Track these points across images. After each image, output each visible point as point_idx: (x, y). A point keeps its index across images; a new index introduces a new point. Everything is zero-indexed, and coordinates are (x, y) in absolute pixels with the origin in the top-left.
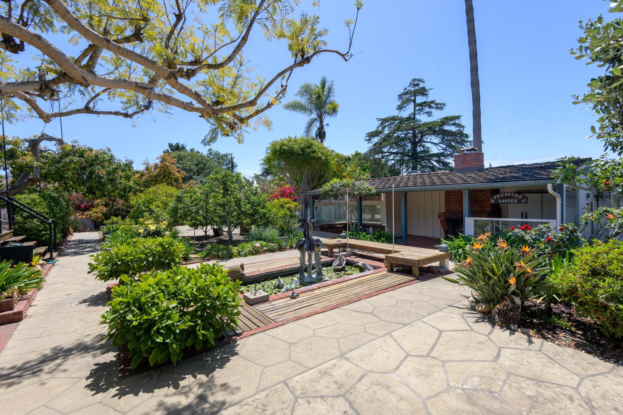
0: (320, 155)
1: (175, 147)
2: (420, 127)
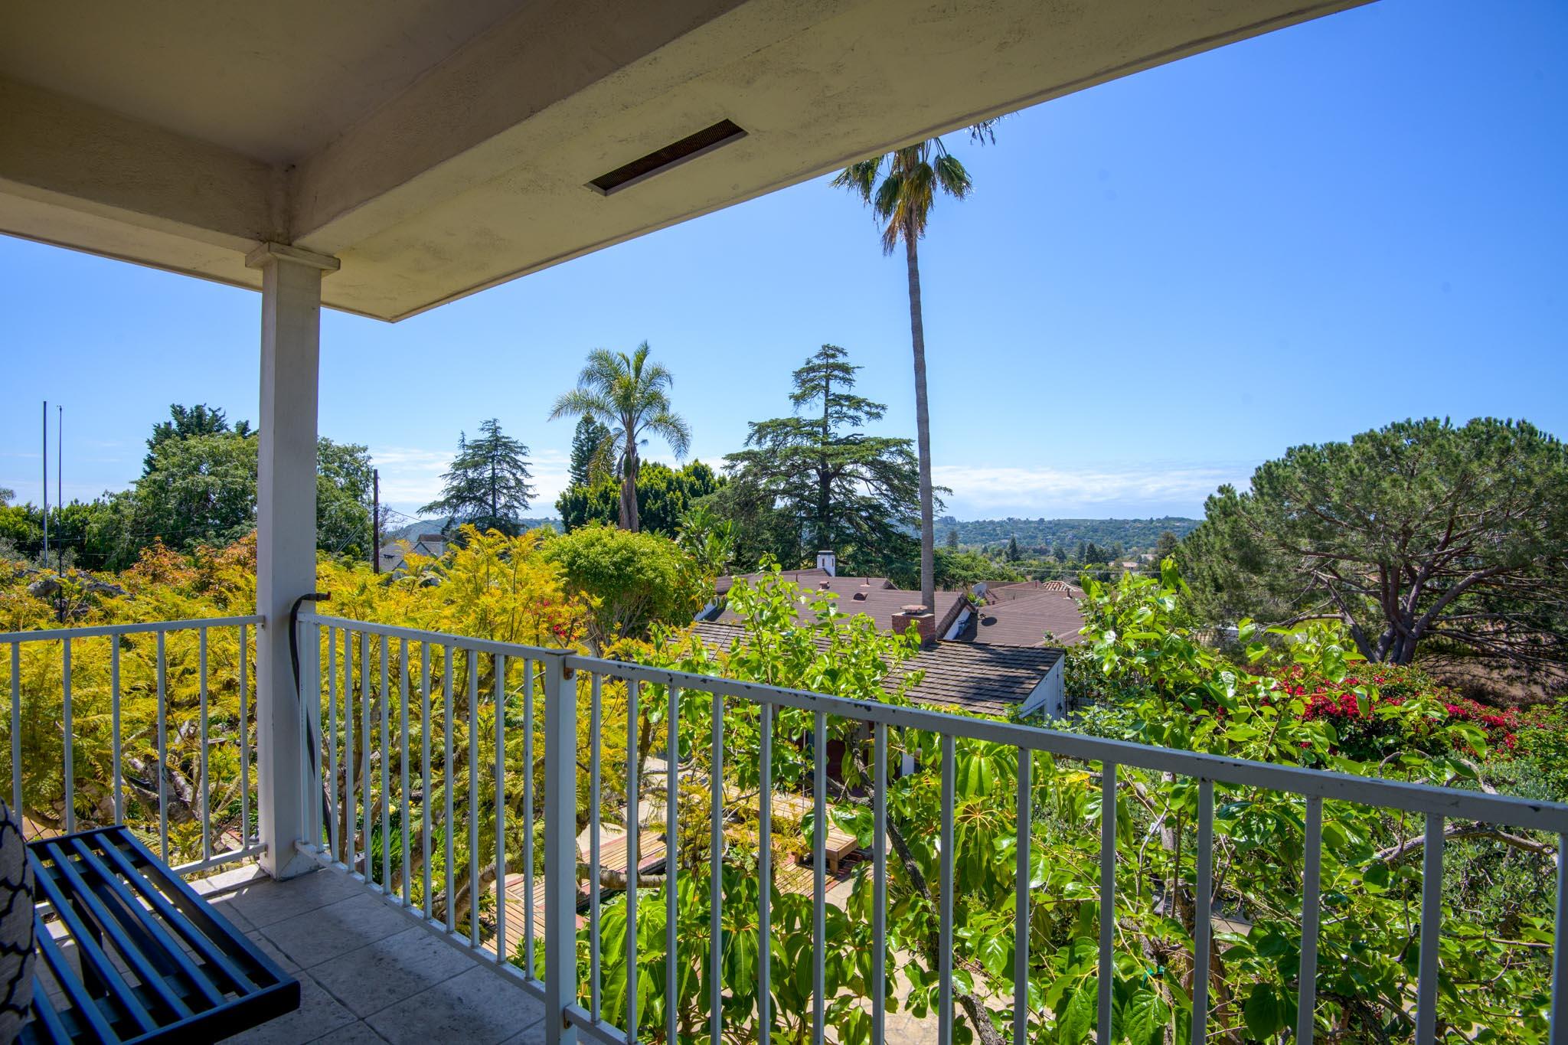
0: (651, 574)
1: (192, 416)
2: (837, 455)
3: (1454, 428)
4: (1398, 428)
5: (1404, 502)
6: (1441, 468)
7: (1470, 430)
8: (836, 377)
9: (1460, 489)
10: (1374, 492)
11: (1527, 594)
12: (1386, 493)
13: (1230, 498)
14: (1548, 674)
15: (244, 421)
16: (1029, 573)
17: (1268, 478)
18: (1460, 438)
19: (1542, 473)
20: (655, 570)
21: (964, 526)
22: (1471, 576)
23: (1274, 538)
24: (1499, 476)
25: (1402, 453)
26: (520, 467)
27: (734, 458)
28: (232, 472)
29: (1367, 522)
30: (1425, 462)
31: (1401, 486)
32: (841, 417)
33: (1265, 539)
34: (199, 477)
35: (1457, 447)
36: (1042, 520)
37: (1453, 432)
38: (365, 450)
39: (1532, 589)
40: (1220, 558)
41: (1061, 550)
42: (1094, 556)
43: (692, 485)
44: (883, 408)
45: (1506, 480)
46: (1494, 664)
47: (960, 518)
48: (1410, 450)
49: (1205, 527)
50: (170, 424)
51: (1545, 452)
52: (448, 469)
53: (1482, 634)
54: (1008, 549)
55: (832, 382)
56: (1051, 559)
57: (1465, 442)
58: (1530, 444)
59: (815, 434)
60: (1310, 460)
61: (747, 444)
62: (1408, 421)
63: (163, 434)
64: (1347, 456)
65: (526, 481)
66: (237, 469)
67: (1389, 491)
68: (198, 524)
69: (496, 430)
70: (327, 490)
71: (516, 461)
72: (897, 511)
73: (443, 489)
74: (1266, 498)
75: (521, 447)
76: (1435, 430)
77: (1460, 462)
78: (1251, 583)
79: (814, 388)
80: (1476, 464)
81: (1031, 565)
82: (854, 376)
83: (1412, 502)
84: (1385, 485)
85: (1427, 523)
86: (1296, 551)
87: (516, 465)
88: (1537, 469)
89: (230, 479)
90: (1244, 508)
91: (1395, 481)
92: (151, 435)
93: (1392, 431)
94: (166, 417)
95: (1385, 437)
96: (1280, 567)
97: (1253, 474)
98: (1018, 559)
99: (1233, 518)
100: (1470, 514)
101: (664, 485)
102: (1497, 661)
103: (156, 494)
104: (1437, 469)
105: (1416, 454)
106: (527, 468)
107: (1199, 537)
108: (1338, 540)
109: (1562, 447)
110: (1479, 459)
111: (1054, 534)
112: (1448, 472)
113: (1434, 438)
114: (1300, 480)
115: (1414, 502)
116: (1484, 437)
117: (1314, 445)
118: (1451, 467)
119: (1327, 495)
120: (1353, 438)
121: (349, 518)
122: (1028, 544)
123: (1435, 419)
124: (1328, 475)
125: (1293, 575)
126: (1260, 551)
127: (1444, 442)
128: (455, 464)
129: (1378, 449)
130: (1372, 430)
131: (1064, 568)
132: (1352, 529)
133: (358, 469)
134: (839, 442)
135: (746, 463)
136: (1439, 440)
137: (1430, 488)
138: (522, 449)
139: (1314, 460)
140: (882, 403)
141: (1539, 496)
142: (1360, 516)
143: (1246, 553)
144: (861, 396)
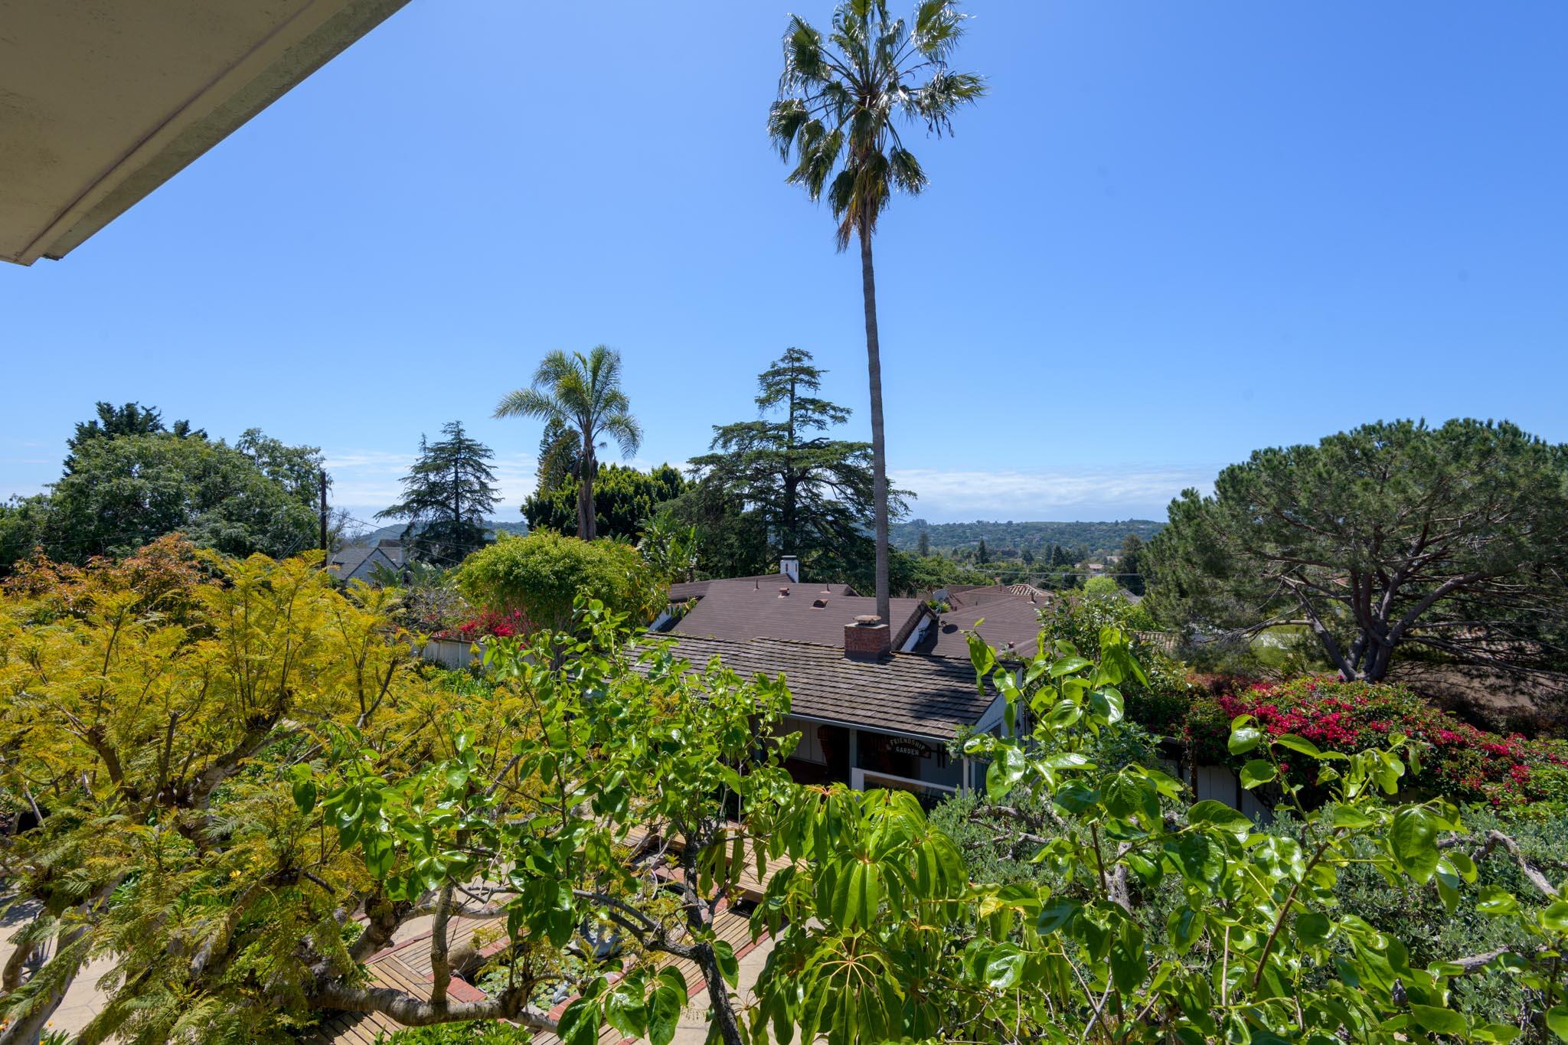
1: (122, 415)
2: (801, 458)
3: (1430, 430)
4: (1368, 430)
5: (1376, 506)
6: (1415, 471)
7: (1447, 432)
8: (802, 380)
9: (1436, 492)
10: (1344, 496)
11: (1509, 600)
12: (1357, 497)
13: (1193, 502)
14: (1536, 684)
15: (183, 421)
16: (998, 575)
17: (1231, 481)
18: (1437, 440)
19: (1527, 475)
20: (601, 579)
21: (935, 528)
22: (1449, 582)
23: (1239, 541)
24: (1478, 479)
25: (1373, 455)
26: (484, 470)
27: (698, 461)
28: (163, 474)
29: (1336, 527)
30: (1398, 464)
31: (1373, 489)
32: (806, 421)
33: (1230, 544)
34: (126, 481)
35: (1434, 449)
36: (1010, 523)
37: (1428, 434)
38: (317, 451)
39: (1515, 596)
40: (1184, 563)
41: (1028, 552)
42: (1061, 558)
43: (660, 489)
44: (848, 412)
45: (1486, 483)
46: (1475, 672)
47: (931, 521)
48: (1381, 453)
49: (1167, 530)
50: (95, 423)
51: (1531, 453)
52: (408, 472)
53: (1459, 641)
54: (977, 552)
55: (797, 386)
56: (1019, 561)
57: (1442, 444)
58: (1513, 446)
59: (781, 438)
60: (1276, 463)
61: (712, 448)
62: (1380, 423)
63: (87, 433)
64: (1315, 459)
65: (491, 485)
66: (170, 471)
67: (1360, 495)
68: (124, 530)
69: (459, 433)
70: (273, 494)
71: (480, 464)
72: (863, 515)
73: (402, 492)
74: (1231, 502)
75: (486, 450)
76: (1409, 432)
77: (1435, 464)
78: (1216, 588)
79: (778, 392)
80: (1453, 466)
81: (1000, 567)
82: (819, 380)
83: (1385, 506)
84: (1356, 488)
85: (1401, 528)
86: (1264, 557)
87: (479, 468)
88: (1521, 471)
89: (161, 482)
90: (1207, 512)
91: (1366, 484)
92: (73, 434)
93: (1362, 433)
94: (91, 415)
95: (1355, 440)
96: (1245, 572)
97: (1217, 477)
98: (987, 561)
99: (1196, 521)
100: (1446, 519)
101: (631, 489)
102: (1478, 670)
103: (75, 498)
104: (1411, 472)
105: (1389, 457)
106: (492, 471)
107: (1162, 541)
108: (1306, 545)
109: (1548, 449)
110: (1457, 461)
111: (1022, 537)
112: (1423, 474)
113: (1408, 441)
114: (1267, 484)
115: (1387, 507)
116: (1463, 439)
117: (1280, 448)
118: (1428, 471)
119: (1294, 499)
120: (1322, 440)
121: (298, 523)
122: (997, 546)
123: (1409, 421)
124: (1295, 478)
125: (1259, 581)
126: (1223, 556)
127: (1419, 444)
128: (415, 467)
129: (1348, 452)
130: (1341, 433)
131: (1031, 570)
132: (1320, 534)
133: (308, 472)
134: (804, 445)
135: (711, 467)
136: (1414, 443)
137: (1404, 491)
138: (486, 452)
139: (1280, 463)
140: (847, 407)
141: (1523, 498)
142: (1329, 521)
143: (1210, 557)
144: (826, 400)
